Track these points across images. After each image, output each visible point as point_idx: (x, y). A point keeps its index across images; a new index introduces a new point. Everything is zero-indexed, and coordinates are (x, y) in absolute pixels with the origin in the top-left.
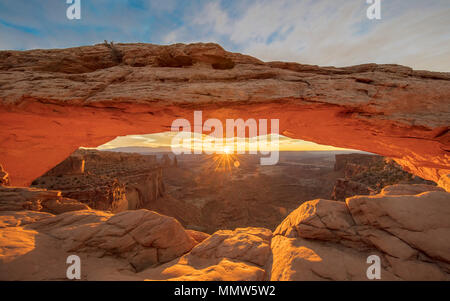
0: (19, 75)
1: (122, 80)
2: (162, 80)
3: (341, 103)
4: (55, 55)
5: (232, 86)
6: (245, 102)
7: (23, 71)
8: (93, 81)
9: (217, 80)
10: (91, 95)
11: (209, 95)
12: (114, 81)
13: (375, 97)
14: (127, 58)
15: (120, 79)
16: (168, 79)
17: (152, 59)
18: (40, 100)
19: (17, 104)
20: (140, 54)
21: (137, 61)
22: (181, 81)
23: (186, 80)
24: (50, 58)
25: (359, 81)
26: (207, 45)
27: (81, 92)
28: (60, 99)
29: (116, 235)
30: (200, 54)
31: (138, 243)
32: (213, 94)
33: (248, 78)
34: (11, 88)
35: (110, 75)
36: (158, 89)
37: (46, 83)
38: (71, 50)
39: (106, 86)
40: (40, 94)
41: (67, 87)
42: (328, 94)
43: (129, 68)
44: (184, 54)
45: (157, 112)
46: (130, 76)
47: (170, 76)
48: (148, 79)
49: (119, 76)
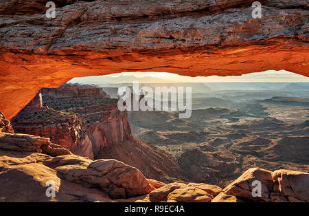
1: (78, 21)
2: (119, 19)
5: (200, 23)
8: (51, 25)
9: (183, 14)
10: (52, 43)
11: (171, 38)
12: (70, 24)
15: (75, 20)
16: (125, 17)
18: (12, 51)
22: (139, 18)
23: (145, 17)
27: (43, 40)
28: (28, 48)
29: (97, 176)
31: (111, 183)
32: (176, 36)
35: (66, 17)
36: (115, 33)
37: (12, 30)
39: (64, 31)
40: (10, 44)
41: (30, 36)
43: (83, 4)
45: (116, 57)
46: (85, 16)
47: (127, 12)
48: (104, 19)
49: (73, 17)
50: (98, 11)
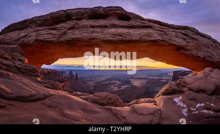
0: (31, 30)
1: (72, 28)
2: (93, 27)
3: (177, 44)
4: (42, 18)
5: (131, 31)
6: (138, 40)
7: (31, 27)
9: (123, 27)
10: (61, 37)
11: (120, 36)
12: (69, 29)
13: (188, 42)
14: (74, 16)
16: (96, 26)
17: (86, 16)
18: (41, 41)
19: (33, 43)
20: (80, 14)
21: (78, 17)
22: (103, 27)
23: (106, 27)
24: (40, 20)
25: (183, 34)
26: (116, 7)
27: (57, 36)
28: (49, 40)
30: (112, 12)
32: (122, 35)
33: (138, 27)
34: (30, 36)
35: (68, 26)
36: (93, 32)
37: (42, 32)
38: (47, 15)
40: (41, 38)
41: (50, 34)
42: (173, 39)
43: (75, 21)
44: (103, 13)
46: (77, 25)
47: (97, 24)
48: (86, 27)
49: (71, 26)
50: (83, 24)
